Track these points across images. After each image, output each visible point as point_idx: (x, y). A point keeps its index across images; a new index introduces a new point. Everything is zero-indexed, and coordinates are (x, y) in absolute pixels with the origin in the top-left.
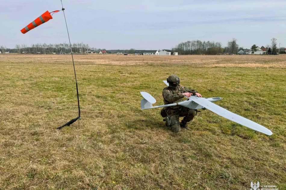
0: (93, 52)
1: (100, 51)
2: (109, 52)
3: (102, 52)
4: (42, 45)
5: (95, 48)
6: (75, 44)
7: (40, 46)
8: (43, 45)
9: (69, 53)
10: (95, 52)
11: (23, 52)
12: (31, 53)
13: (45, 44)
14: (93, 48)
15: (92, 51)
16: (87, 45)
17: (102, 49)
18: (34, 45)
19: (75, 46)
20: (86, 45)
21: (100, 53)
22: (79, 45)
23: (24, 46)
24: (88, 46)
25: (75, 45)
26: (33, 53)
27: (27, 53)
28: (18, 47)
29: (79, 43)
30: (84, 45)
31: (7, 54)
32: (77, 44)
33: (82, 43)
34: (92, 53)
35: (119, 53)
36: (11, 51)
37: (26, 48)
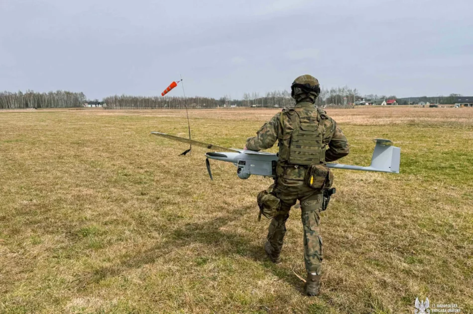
0: (369, 104)
1: (383, 101)
2: (403, 102)
3: (386, 102)
4: (281, 93)
5: (374, 95)
6: (334, 89)
7: (278, 94)
8: (283, 94)
9: (324, 106)
10: (372, 103)
11: (254, 106)
12: (264, 107)
13: (285, 91)
14: (370, 96)
15: (367, 100)
16: (355, 90)
17: (388, 96)
18: (269, 94)
19: (334, 94)
20: (353, 91)
21: (382, 104)
22: (340, 90)
23: (256, 95)
24: (356, 92)
25: (334, 91)
26: (267, 107)
27: (258, 107)
28: (247, 98)
29: (341, 88)
30: (348, 91)
31: (234, 108)
32: (337, 90)
33: (346, 88)
34: (367, 104)
35: (424, 104)
36: (239, 104)
37: (257, 100)
